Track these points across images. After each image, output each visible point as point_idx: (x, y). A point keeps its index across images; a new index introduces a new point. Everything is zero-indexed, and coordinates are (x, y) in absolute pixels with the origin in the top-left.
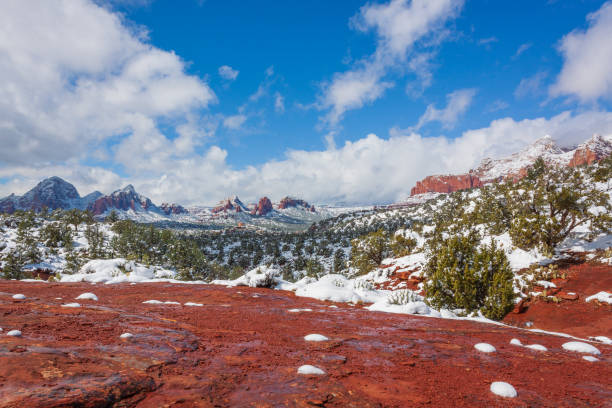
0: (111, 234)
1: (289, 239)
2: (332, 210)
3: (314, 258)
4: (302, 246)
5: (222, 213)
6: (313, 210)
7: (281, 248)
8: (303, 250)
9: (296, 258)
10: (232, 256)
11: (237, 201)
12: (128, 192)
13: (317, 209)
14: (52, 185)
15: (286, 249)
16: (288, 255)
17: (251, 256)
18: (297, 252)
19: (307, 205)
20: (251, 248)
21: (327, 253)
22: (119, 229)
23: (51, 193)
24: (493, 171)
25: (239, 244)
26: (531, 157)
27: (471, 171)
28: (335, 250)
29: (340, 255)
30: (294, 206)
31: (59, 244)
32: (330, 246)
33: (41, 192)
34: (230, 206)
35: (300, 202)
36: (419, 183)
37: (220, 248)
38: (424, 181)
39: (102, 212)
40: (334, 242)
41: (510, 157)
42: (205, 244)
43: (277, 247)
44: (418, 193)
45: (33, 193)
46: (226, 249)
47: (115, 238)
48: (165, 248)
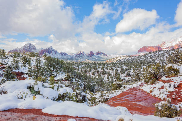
0: (44, 61)
1: (100, 64)
2: (112, 56)
3: (108, 71)
4: (104, 67)
5: (78, 56)
6: (106, 56)
7: (97, 67)
8: (105, 68)
9: (102, 71)
10: (82, 69)
11: (83, 52)
12: (50, 48)
13: (108, 55)
14: (29, 45)
15: (99, 67)
16: (100, 70)
17: (88, 69)
18: (103, 69)
19: (105, 54)
20: (88, 67)
21: (112, 70)
22: (47, 59)
23: (28, 48)
24: (166, 45)
25: (84, 65)
26: (179, 41)
27: (158, 45)
28: (115, 69)
29: (117, 70)
30: (101, 54)
31: (27, 63)
32: (113, 67)
33: (25, 47)
34: (81, 53)
35: (103, 53)
36: (141, 48)
37: (78, 66)
38: (142, 48)
39: (43, 54)
40: (115, 66)
41: (172, 41)
42: (73, 65)
43: (96, 67)
44: (141, 51)
45: (23, 48)
46: (80, 67)
47: (45, 62)
48: (62, 66)
